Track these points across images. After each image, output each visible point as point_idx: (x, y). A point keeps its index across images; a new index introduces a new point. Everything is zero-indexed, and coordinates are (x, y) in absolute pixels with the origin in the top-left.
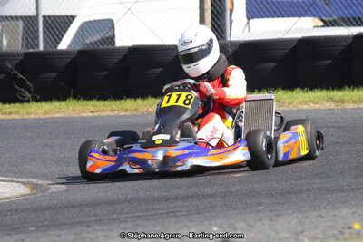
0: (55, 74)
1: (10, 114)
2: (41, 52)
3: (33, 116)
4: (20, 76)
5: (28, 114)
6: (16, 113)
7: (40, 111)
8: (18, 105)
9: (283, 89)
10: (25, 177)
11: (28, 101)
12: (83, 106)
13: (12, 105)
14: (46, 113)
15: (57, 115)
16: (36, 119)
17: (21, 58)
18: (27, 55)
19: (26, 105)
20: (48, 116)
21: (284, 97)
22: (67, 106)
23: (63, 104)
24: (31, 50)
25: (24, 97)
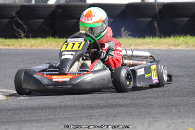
0: (42, 20)
1: (9, 46)
2: (33, 5)
3: (23, 48)
4: (20, 21)
5: (20, 46)
6: (12, 45)
7: (29, 44)
8: (14, 40)
9: (191, 35)
10: (6, 89)
11: (21, 38)
12: (57, 42)
13: (10, 40)
14: (32, 46)
15: (39, 48)
16: (24, 50)
17: (18, 9)
18: (23, 7)
19: (19, 40)
20: (33, 48)
21: (191, 40)
22: (47, 42)
23: (44, 40)
24: (26, 4)
25: (21, 35)
